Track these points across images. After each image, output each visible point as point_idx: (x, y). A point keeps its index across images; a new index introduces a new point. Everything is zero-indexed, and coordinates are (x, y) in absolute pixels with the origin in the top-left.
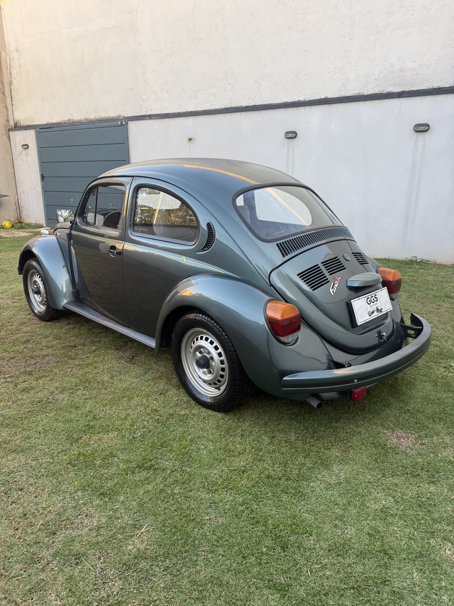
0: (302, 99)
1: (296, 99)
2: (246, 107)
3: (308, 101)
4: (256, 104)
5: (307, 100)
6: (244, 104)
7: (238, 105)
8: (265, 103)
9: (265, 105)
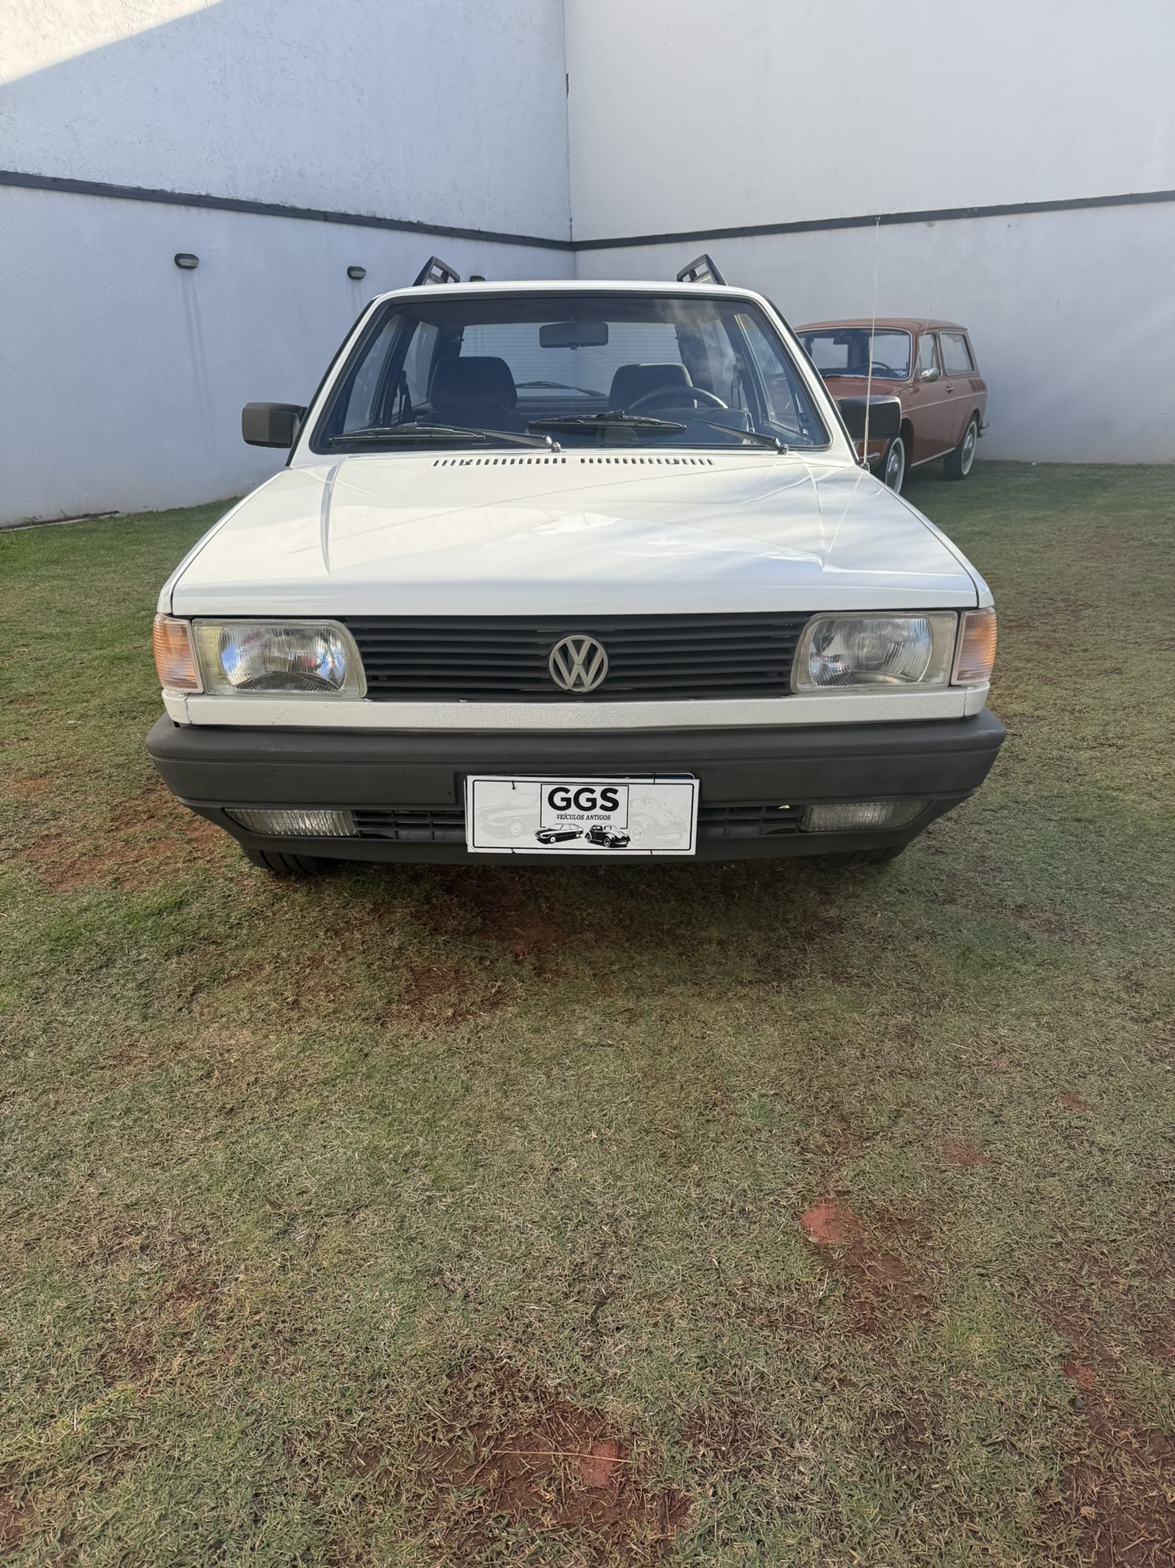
0: (168, 188)
1: (157, 187)
2: (54, 180)
3: (180, 194)
4: (77, 179)
5: (177, 191)
6: (48, 172)
7: (31, 170)
8: (97, 181)
9: (98, 185)
